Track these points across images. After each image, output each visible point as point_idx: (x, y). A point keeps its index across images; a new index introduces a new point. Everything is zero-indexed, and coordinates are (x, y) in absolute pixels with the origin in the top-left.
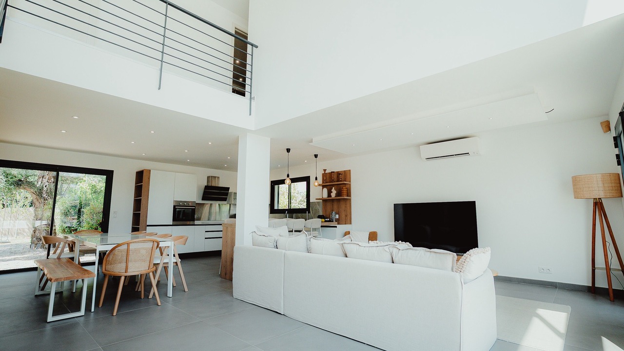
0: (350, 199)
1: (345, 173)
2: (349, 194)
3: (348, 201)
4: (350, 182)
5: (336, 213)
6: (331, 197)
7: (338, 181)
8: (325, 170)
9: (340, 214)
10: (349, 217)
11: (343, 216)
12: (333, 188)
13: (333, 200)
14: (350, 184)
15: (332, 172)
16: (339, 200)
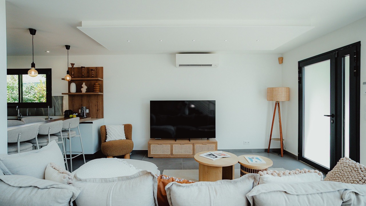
0: (103, 95)
1: (97, 70)
2: (101, 90)
3: (100, 97)
4: (102, 78)
5: (86, 108)
6: (81, 92)
7: (88, 77)
8: (73, 65)
9: (91, 108)
10: (101, 111)
11: (94, 110)
12: (84, 83)
13: (83, 96)
14: (102, 81)
15: (82, 67)
16: (90, 95)
